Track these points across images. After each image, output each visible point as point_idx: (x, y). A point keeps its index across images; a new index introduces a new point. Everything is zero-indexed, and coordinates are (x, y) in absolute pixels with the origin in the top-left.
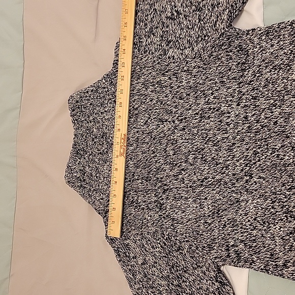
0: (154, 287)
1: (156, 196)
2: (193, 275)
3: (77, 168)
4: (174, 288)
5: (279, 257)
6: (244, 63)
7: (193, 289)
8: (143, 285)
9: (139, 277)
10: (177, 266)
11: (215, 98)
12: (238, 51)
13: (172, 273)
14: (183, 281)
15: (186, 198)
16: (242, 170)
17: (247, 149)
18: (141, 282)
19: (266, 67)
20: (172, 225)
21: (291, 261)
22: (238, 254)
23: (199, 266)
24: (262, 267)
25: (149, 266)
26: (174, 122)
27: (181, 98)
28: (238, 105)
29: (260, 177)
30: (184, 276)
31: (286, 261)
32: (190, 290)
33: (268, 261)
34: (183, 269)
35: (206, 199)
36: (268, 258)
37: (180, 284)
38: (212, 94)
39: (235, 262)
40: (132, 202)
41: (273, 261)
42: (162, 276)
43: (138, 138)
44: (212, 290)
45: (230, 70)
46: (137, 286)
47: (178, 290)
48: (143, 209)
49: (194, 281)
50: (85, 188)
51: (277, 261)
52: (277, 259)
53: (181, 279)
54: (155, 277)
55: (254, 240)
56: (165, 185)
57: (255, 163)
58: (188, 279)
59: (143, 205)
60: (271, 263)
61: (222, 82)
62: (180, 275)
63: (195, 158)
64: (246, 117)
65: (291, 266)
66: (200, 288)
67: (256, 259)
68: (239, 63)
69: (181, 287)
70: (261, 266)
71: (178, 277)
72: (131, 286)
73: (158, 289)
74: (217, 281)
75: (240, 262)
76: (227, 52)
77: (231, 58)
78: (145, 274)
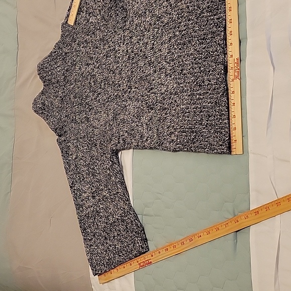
1: (86, 114)
3: (40, 101)
6: (126, 17)
9: (72, 167)
11: (112, 43)
12: (122, 10)
15: (101, 112)
16: (127, 86)
17: (128, 71)
19: (135, 17)
20: (92, 131)
22: (124, 141)
26: (94, 64)
27: (97, 48)
28: (123, 44)
29: (135, 88)
35: (110, 109)
38: (111, 40)
40: (73, 120)
43: (76, 79)
45: (118, 23)
48: (79, 123)
50: (44, 114)
55: (133, 129)
56: (90, 106)
57: (132, 79)
59: (79, 121)
61: (115, 32)
63: (104, 84)
64: (127, 51)
68: (123, 18)
76: (115, 11)
77: (118, 15)
78: (76, 165)
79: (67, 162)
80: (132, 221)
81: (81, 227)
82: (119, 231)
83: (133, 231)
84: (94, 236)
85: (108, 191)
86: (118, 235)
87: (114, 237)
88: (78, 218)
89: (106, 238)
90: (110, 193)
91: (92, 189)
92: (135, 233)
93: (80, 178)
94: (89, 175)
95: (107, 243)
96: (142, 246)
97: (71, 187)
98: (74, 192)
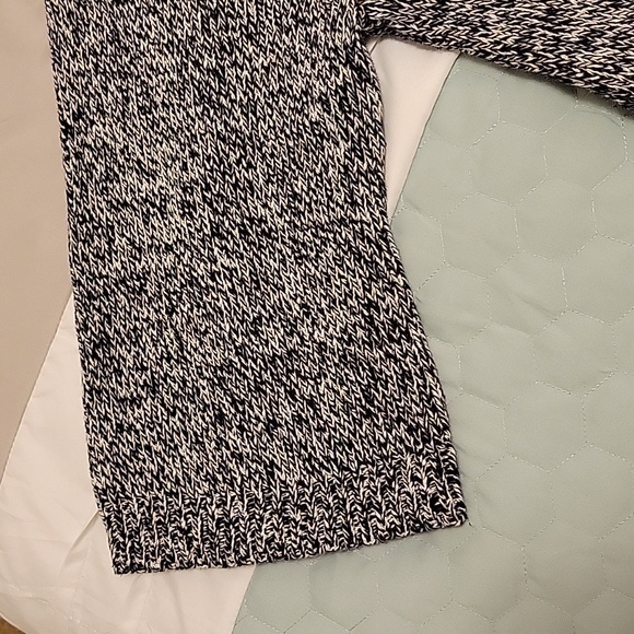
0: (131, 74)
2: (273, 51)
4: (197, 75)
5: (572, 20)
7: (258, 94)
8: (96, 66)
9: (90, 39)
10: (228, 15)
13: (208, 31)
14: (234, 64)
18: (95, 54)
21: (610, 34)
23: (303, 21)
24: (509, 42)
25: (138, 9)
30: (240, 51)
31: (593, 31)
32: (245, 94)
33: (534, 26)
34: (247, 28)
36: (536, 17)
37: (223, 68)
39: (425, 22)
41: (549, 29)
42: (172, 43)
44: (324, 89)
46: (75, 66)
47: (207, 84)
49: (267, 69)
51: (563, 30)
52: (566, 23)
53: (230, 55)
54: (144, 44)
58: (250, 61)
60: (542, 32)
62: (230, 43)
65: (603, 45)
66: (280, 91)
67: (495, 18)
69: (222, 80)
70: (505, 39)
71: (223, 48)
72: (57, 61)
73: (143, 82)
74: (349, 62)
75: (441, 24)
78: (115, 32)
79: (70, 13)
80: (406, 375)
81: (84, 328)
82: (311, 403)
83: (399, 420)
84: (153, 388)
85: (284, 202)
86: (299, 419)
87: (272, 425)
88: (77, 283)
89: (220, 417)
90: (298, 213)
91: (184, 168)
92: (410, 430)
93: (127, 99)
94: (181, 93)
95: (220, 442)
96: (434, 499)
97: (67, 130)
98: (78, 156)
